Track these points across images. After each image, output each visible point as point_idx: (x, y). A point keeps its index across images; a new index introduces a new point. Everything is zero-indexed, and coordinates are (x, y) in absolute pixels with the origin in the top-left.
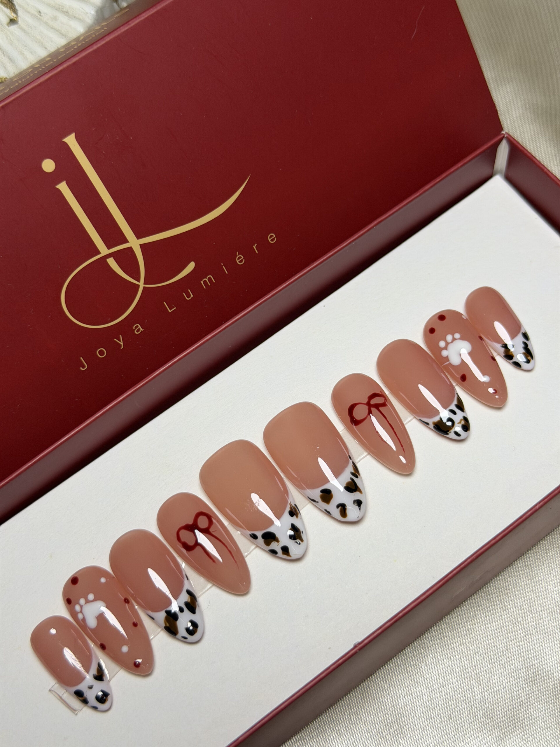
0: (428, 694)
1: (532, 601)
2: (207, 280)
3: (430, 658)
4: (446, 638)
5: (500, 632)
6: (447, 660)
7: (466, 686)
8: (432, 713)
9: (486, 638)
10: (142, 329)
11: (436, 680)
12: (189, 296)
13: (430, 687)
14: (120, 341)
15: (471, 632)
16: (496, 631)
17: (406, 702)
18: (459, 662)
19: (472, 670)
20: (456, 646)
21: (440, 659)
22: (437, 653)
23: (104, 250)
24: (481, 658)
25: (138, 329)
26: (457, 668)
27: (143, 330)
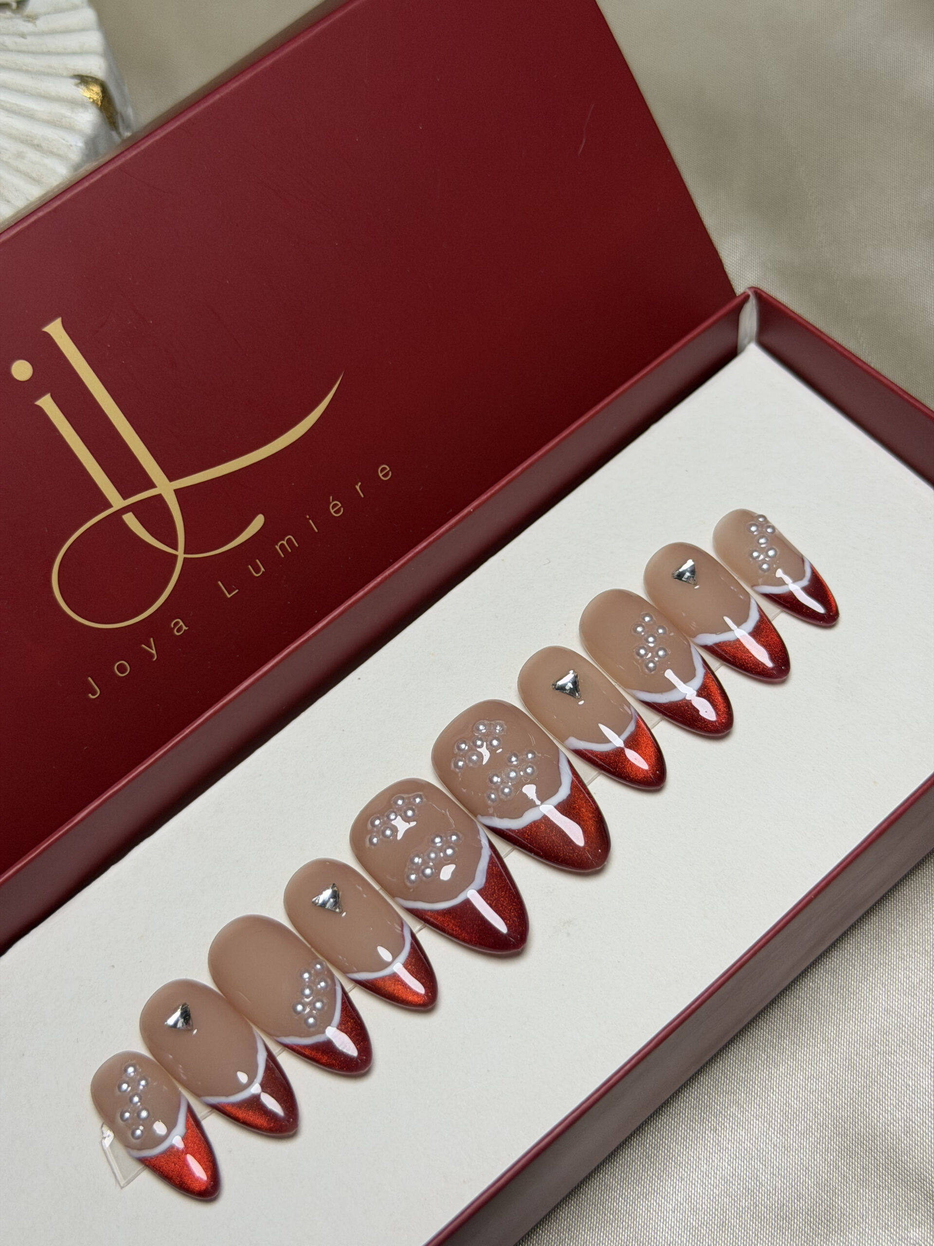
0: (684, 1190)
1: (840, 1027)
2: (285, 543)
3: (683, 1131)
4: (706, 1097)
5: (793, 1080)
6: (711, 1132)
7: (745, 1172)
8: (693, 1219)
9: (772, 1091)
10: (186, 626)
11: (696, 1165)
12: (257, 570)
13: (687, 1177)
14: (151, 648)
15: (746, 1083)
16: (785, 1078)
17: (649, 1204)
18: (730, 1134)
19: (752, 1144)
20: (724, 1107)
21: (699, 1130)
22: (694, 1121)
23: (117, 501)
24: (765, 1124)
25: (179, 626)
26: (728, 1144)
27: (186, 628)
